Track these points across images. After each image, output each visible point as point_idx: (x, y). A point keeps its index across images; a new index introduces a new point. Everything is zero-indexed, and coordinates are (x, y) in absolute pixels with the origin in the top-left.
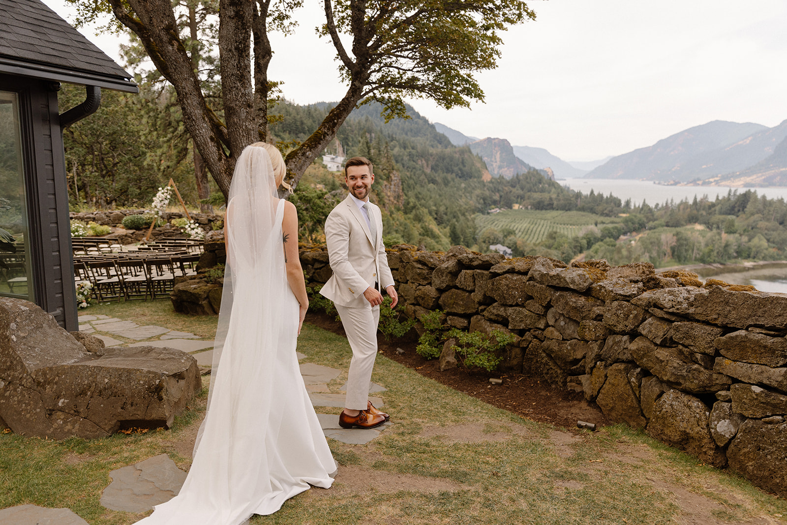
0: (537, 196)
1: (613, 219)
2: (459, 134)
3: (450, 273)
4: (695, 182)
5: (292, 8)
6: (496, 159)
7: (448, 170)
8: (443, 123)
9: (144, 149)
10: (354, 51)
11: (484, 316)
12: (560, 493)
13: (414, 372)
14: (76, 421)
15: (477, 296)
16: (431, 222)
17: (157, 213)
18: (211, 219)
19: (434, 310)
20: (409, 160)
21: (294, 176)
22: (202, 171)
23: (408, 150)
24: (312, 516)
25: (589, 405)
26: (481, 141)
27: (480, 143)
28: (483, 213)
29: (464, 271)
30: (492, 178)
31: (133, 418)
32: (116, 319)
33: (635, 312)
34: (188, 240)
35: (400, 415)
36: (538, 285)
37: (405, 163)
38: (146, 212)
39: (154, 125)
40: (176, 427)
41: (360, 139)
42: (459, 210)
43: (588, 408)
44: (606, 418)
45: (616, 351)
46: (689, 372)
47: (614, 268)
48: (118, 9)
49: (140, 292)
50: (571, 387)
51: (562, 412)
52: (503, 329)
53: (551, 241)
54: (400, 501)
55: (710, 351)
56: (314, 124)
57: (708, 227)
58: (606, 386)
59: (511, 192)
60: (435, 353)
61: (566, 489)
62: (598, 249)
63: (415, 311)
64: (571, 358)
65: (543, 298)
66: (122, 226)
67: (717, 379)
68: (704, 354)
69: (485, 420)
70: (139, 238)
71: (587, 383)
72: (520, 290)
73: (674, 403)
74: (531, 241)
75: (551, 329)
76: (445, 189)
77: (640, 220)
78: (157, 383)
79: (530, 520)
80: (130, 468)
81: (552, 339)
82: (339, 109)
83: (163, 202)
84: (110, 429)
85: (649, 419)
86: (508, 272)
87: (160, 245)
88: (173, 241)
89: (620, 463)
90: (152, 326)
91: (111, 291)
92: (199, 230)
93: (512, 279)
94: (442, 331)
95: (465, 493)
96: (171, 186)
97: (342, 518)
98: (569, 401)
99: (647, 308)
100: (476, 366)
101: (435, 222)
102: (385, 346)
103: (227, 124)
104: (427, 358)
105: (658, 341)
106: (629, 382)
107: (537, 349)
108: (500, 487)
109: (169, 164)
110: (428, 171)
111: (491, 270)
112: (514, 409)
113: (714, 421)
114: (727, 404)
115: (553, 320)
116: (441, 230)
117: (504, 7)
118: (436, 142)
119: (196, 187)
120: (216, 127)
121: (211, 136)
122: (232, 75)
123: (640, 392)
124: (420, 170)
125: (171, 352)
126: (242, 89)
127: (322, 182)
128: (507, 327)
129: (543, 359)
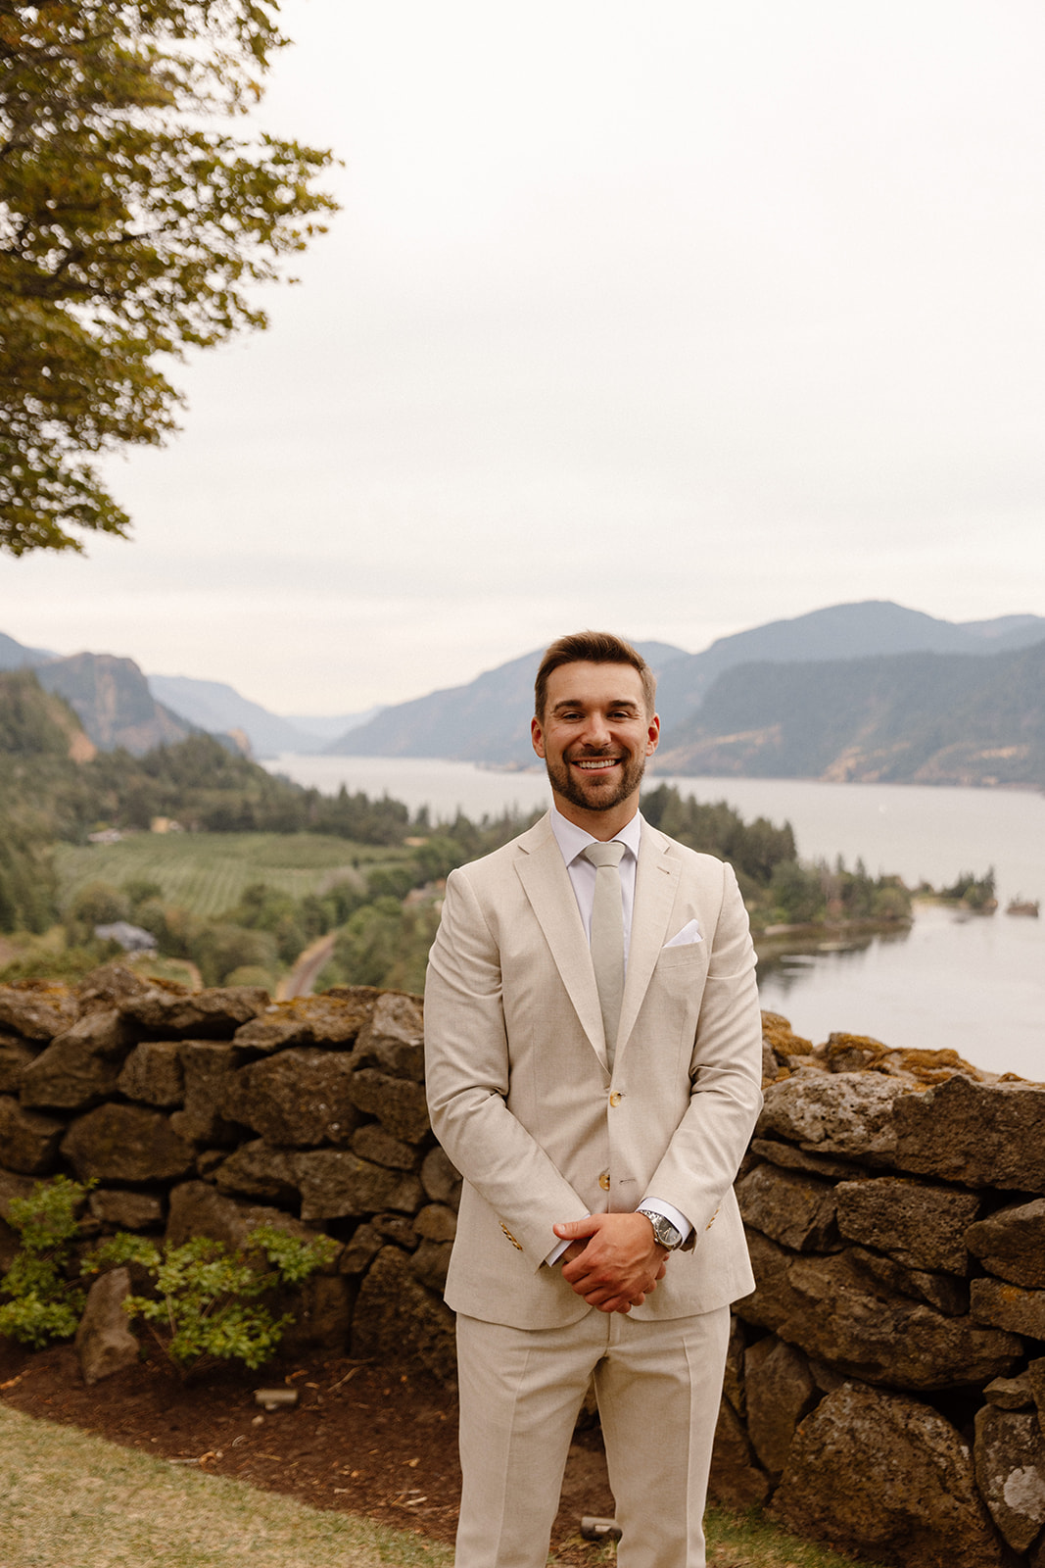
1: (392, 851)
3: (100, 1054)
6: (104, 705)
11: (214, 1182)
15: (192, 1123)
19: (49, 1178)
27: (65, 667)
28: (74, 842)
29: (144, 1048)
30: (98, 752)
36: (392, 1081)
42: (10, 837)
46: (905, 1330)
52: (284, 1223)
55: (954, 1263)
59: (146, 788)
60: (60, 1324)
62: (362, 924)
65: (412, 1120)
67: (983, 1345)
68: (937, 1272)
72: (333, 1098)
73: (857, 1424)
74: (201, 912)
75: (434, 1210)
85: (780, 1474)
86: (291, 1043)
93: (307, 1068)
94: (77, 1244)
100: (211, 1357)
104: (32, 1343)
105: (796, 1241)
107: (396, 1277)
111: (237, 1042)
112: (360, 1498)
113: (995, 1475)
114: (1021, 1418)
115: (445, 1184)
123: (743, 1393)
128: (296, 1213)
129: (415, 1305)
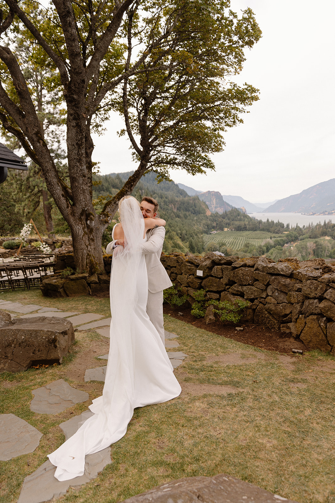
0: (237, 223)
1: (280, 235)
2: (192, 189)
3: (208, 268)
4: (324, 213)
5: (103, 121)
6: (213, 203)
7: (187, 210)
8: (182, 184)
9: (13, 203)
10: (141, 144)
11: (229, 291)
12: (295, 390)
13: (191, 325)
14: (6, 362)
15: (224, 281)
16: (178, 240)
17: (23, 239)
18: (55, 241)
19: (200, 289)
20: (164, 205)
21: (110, 215)
22: (48, 214)
23: (163, 199)
24: (157, 411)
25: (295, 340)
26: (204, 193)
27: (204, 194)
28: (207, 233)
29: (216, 267)
30: (212, 214)
31: (40, 359)
32: (9, 302)
33: (321, 286)
34: (43, 254)
35: (191, 350)
36: (261, 273)
37: (162, 206)
38: (16, 239)
39: (20, 188)
40: (65, 363)
41: (136, 193)
42: (194, 232)
43: (295, 341)
44: (307, 347)
45: (311, 308)
47: (302, 262)
48: (6, 123)
49: (20, 285)
50: (283, 330)
51: (281, 345)
52: (241, 299)
53: (246, 249)
54: (206, 399)
56: (109, 186)
57: (332, 238)
58: (306, 329)
59: (222, 221)
60: (202, 314)
61: (297, 388)
62: (272, 252)
63: (187, 291)
64: (283, 314)
65: (265, 280)
66: (2, 247)
69: (240, 351)
70: (13, 254)
71: (293, 328)
72: (250, 276)
74: (235, 249)
75: (269, 297)
76: (185, 220)
77: (295, 235)
78: (53, 338)
79: (283, 406)
80: (43, 388)
81: (270, 303)
82: (134, 177)
83: (27, 233)
84: (26, 366)
85: (333, 346)
86: (242, 266)
87: (27, 258)
88: (34, 255)
89: (323, 372)
90: (31, 305)
91: (3, 285)
92: (48, 248)
93: (245, 270)
94: (204, 301)
95: (242, 393)
96: (31, 223)
97: (175, 411)
98: (283, 338)
99: (328, 284)
100: (228, 320)
101: (180, 240)
102: (171, 312)
103: (71, 186)
104: (197, 317)
106: (320, 326)
107: (262, 310)
108: (260, 388)
109: (29, 210)
110: (175, 211)
111: (232, 265)
112: (253, 344)
115: (271, 292)
116: (184, 244)
117: (225, 118)
118: (179, 194)
119: (44, 223)
120: (64, 188)
121: (63, 194)
122: (75, 159)
123: (326, 331)
124: (171, 210)
125: (57, 319)
126: (80, 167)
127: (115, 218)
128: (243, 298)
129: (266, 315)
